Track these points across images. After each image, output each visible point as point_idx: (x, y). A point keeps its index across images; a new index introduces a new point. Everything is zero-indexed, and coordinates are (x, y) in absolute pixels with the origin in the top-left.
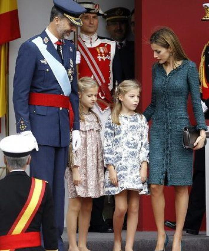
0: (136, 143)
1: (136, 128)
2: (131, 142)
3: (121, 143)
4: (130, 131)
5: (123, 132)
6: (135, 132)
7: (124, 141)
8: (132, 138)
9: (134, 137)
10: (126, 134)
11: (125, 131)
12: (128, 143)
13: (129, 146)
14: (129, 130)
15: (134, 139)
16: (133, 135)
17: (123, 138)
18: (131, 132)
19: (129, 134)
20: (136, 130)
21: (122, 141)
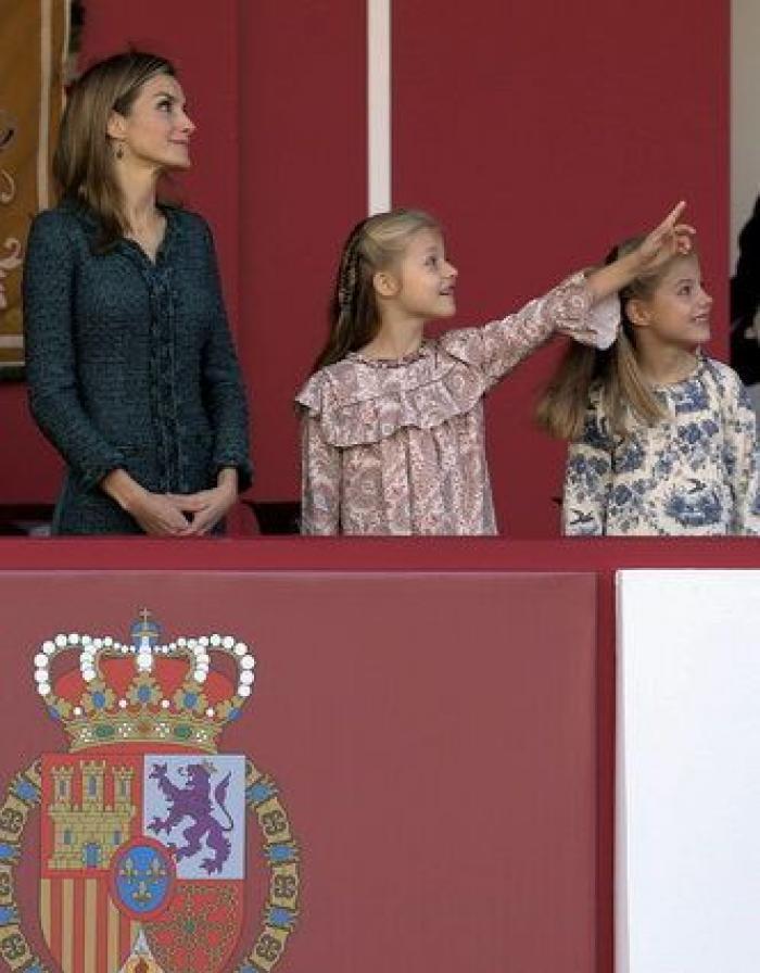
0: (712, 499)
1: (705, 436)
2: (690, 499)
3: (646, 506)
4: (680, 452)
5: (651, 460)
6: (700, 452)
7: (660, 494)
8: (694, 481)
9: (699, 475)
10: (665, 466)
11: (661, 454)
12: (676, 507)
13: (683, 515)
14: (675, 448)
15: (699, 486)
16: (694, 467)
17: (653, 486)
18: (683, 457)
19: (676, 465)
20: (705, 444)
21: (651, 495)
